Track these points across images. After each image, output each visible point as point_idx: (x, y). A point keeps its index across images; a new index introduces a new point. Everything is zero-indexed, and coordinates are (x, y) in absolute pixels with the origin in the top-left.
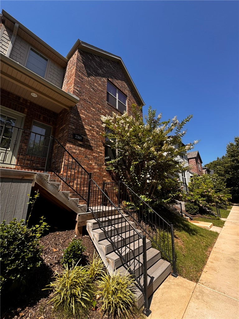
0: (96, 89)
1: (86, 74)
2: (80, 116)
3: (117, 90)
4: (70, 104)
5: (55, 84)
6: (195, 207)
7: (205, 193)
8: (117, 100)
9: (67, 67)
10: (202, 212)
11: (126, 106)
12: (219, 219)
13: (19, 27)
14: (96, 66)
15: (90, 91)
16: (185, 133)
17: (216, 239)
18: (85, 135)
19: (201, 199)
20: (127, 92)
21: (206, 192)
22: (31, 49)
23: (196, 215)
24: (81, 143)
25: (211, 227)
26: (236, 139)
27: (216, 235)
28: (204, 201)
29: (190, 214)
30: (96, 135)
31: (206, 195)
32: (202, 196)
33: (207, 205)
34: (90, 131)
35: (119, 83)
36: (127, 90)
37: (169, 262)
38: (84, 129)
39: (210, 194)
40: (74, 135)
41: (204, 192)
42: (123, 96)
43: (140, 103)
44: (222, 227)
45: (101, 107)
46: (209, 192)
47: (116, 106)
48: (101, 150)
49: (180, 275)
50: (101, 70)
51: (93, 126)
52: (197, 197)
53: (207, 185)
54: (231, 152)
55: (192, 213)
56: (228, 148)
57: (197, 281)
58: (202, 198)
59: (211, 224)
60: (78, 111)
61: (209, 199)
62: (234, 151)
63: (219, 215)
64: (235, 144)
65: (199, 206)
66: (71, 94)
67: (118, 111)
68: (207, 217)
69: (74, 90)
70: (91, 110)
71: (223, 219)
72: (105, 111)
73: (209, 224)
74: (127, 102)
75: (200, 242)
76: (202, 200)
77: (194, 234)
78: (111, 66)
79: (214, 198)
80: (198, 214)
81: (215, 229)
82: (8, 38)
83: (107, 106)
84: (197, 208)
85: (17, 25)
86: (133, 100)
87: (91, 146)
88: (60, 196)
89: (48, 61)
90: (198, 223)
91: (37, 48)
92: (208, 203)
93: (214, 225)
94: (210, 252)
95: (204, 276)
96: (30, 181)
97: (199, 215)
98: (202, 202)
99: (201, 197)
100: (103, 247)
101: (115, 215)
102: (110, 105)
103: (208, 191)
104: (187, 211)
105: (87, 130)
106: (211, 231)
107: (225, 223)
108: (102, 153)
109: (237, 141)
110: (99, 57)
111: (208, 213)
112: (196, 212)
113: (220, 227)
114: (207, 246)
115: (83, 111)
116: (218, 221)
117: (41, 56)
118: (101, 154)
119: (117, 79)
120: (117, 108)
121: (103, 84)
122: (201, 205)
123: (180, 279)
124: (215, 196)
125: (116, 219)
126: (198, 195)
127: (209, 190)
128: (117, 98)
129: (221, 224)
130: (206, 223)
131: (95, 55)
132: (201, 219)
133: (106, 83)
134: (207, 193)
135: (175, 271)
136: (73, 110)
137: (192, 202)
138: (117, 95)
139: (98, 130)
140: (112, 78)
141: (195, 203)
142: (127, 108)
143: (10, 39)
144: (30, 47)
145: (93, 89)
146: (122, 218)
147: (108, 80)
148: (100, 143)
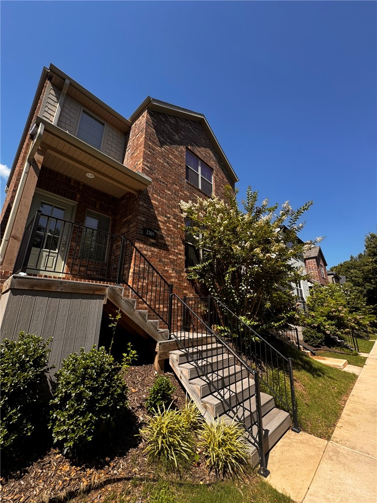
0: (171, 162)
1: (158, 143)
2: (151, 203)
3: (200, 162)
4: (139, 187)
6: (319, 335)
7: (334, 313)
8: (200, 176)
9: (131, 133)
10: (330, 343)
11: (212, 184)
12: (356, 355)
13: (70, 84)
14: (171, 130)
15: (164, 167)
16: (302, 227)
17: (354, 384)
18: (159, 229)
19: (327, 323)
20: (213, 163)
21: (335, 312)
22: (84, 111)
23: (320, 347)
24: (153, 241)
25: (344, 366)
27: (353, 378)
28: (332, 325)
29: (311, 345)
30: (172, 229)
31: (336, 316)
32: (330, 317)
33: (337, 331)
34: (164, 223)
35: (202, 152)
36: (213, 161)
37: (288, 412)
38: (157, 220)
39: (341, 315)
40: (145, 230)
41: (332, 312)
42: (208, 170)
43: (232, 179)
44: (362, 367)
45: (178, 188)
46: (340, 312)
47: (198, 186)
48: (180, 250)
49: (304, 430)
50: (178, 135)
51: (169, 215)
52: (321, 319)
53: (336, 300)
54: (373, 248)
55: (314, 345)
56: (367, 242)
57: (329, 438)
58: (330, 322)
59: (345, 361)
60: (149, 197)
61: (340, 323)
63: (357, 347)
65: (324, 333)
66: (139, 172)
67: (201, 192)
68: (337, 350)
69: (143, 166)
70: (166, 193)
71: (363, 355)
72: (183, 193)
73: (342, 362)
74: (213, 178)
75: (329, 386)
76: (329, 325)
77: (319, 376)
78: (190, 128)
79: (348, 321)
80: (323, 346)
81: (351, 369)
82: (55, 99)
83: (186, 186)
84: (322, 337)
85: (67, 82)
86: (222, 175)
87: (166, 245)
88: (137, 318)
89: (105, 125)
90: (325, 359)
91: (90, 110)
92: (339, 328)
93: (349, 363)
94: (346, 401)
95: (337, 433)
96: (101, 297)
97: (325, 347)
98: (329, 328)
99: (328, 319)
100: (197, 387)
101: (207, 344)
102: (190, 185)
103: (338, 310)
104: (306, 341)
105: (161, 222)
106: (345, 372)
107: (367, 362)
108: (181, 254)
110: (174, 117)
111: (339, 345)
112: (321, 344)
113: (358, 366)
114: (340, 393)
115: (155, 196)
116: (355, 357)
117: (96, 119)
118: (180, 256)
119: (199, 146)
120: (200, 187)
121: (180, 155)
122: (328, 332)
123: (303, 435)
124: (349, 317)
125: (210, 350)
126: (323, 316)
127: (340, 309)
128: (199, 173)
129: (361, 362)
130: (336, 359)
131: (169, 115)
132: (328, 353)
133: (185, 154)
134: (337, 314)
135: (296, 424)
136: (143, 195)
137: (314, 327)
138: (200, 168)
139: (175, 221)
140: (191, 145)
141: (318, 328)
142: (214, 187)
143: (58, 100)
144: (83, 108)
145: (168, 163)
146: (217, 348)
147: (187, 148)
148: (179, 240)
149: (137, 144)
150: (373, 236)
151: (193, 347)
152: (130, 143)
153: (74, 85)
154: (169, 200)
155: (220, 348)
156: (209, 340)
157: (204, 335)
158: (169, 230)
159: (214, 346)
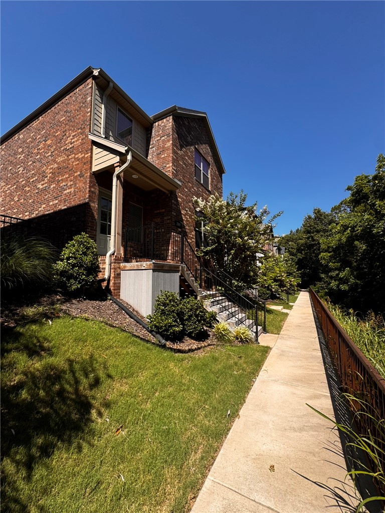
0: (187, 163)
1: (179, 147)
2: (178, 200)
3: (202, 158)
4: (171, 188)
5: (140, 153)
6: (268, 292)
8: (202, 171)
9: (153, 131)
10: (274, 297)
11: (209, 177)
12: (288, 304)
13: (113, 87)
14: (186, 133)
15: (183, 168)
17: (287, 317)
18: (182, 220)
20: (210, 159)
21: (280, 276)
22: (119, 110)
23: (268, 300)
24: (180, 230)
25: (282, 309)
26: (315, 210)
27: (287, 314)
28: (276, 285)
29: (263, 299)
30: (189, 219)
31: (280, 279)
32: (275, 280)
34: (185, 215)
35: (205, 149)
36: (210, 156)
37: (261, 326)
38: (181, 214)
39: (283, 278)
40: (176, 222)
41: (278, 277)
42: (207, 165)
43: (221, 170)
44: (291, 310)
45: (191, 185)
46: (282, 276)
48: (193, 235)
49: (268, 333)
50: (190, 136)
51: (187, 209)
52: (270, 282)
53: (280, 268)
54: (308, 227)
56: (304, 222)
57: (279, 334)
58: (275, 283)
59: (282, 307)
60: (176, 195)
61: (281, 284)
62: (311, 226)
63: (288, 300)
64: (313, 216)
65: (271, 290)
66: (170, 175)
67: (203, 186)
68: (277, 302)
69: (173, 170)
70: (185, 190)
71: (291, 304)
72: (194, 189)
73: (280, 307)
74: (209, 172)
75: (275, 318)
76: (274, 285)
78: (197, 126)
79: (286, 282)
81: (285, 311)
82: (99, 99)
83: (195, 183)
85: (111, 85)
86: (215, 168)
87: (186, 232)
89: (133, 122)
91: (125, 109)
92: (280, 288)
93: (284, 308)
94: (284, 324)
95: (281, 332)
96: (178, 271)
97: (270, 300)
98: (274, 287)
99: (275, 282)
101: (216, 297)
102: (198, 181)
104: (259, 296)
105: (183, 215)
106: (282, 312)
107: (294, 307)
108: (193, 238)
109: (316, 213)
110: (187, 118)
111: (279, 298)
112: (268, 298)
113: (289, 309)
114: (281, 321)
115: (180, 194)
117: (127, 117)
118: (193, 240)
119: (202, 144)
120: (202, 182)
121: (191, 155)
122: (273, 290)
124: (287, 280)
126: (271, 280)
127: (283, 274)
128: (202, 169)
129: (290, 307)
130: (277, 306)
131: (184, 118)
132: (272, 303)
133: (194, 153)
135: (265, 330)
136: (172, 195)
137: (266, 287)
138: (202, 164)
139: (190, 213)
140: (198, 144)
141: (268, 288)
142: (210, 180)
143: (102, 100)
144: (118, 107)
145: (185, 164)
146: (222, 299)
147: (195, 147)
148: (192, 228)
149: (164, 147)
150: (310, 217)
151: (213, 298)
152: (153, 141)
153: (116, 89)
154: (186, 197)
155: (223, 299)
156: (217, 295)
157: (214, 292)
158: (187, 221)
159: (220, 298)
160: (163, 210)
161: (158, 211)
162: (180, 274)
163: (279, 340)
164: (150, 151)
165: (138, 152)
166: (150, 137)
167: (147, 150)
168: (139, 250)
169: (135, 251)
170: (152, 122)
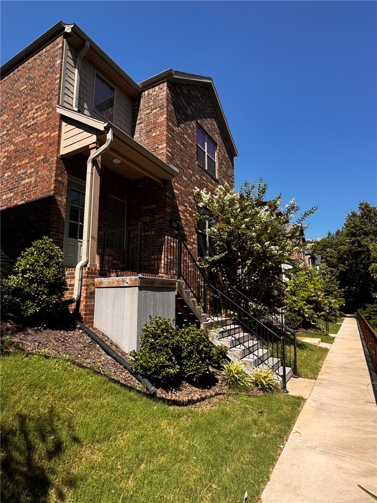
0: (186, 143)
1: (176, 122)
2: (174, 192)
3: (206, 136)
4: (165, 176)
5: (124, 131)
6: (299, 318)
7: (314, 298)
8: (206, 154)
9: (142, 102)
10: (307, 325)
11: (216, 161)
12: (327, 335)
13: (90, 47)
14: (185, 104)
15: (181, 149)
17: (327, 354)
18: (180, 219)
19: (307, 307)
20: (217, 137)
21: (314, 296)
22: (97, 76)
23: (299, 329)
24: (176, 232)
25: (319, 343)
26: (361, 204)
27: (326, 350)
28: (310, 309)
29: (292, 328)
30: (188, 218)
31: (316, 301)
32: (309, 302)
33: (314, 314)
34: (183, 213)
35: (210, 125)
36: (217, 134)
37: (290, 367)
38: (179, 210)
39: (319, 299)
40: (171, 221)
41: (312, 297)
42: (213, 144)
43: (231, 154)
44: (332, 344)
45: (192, 172)
46: (318, 296)
47: (205, 167)
48: (194, 240)
49: (301, 377)
50: (191, 109)
51: (186, 204)
52: (301, 304)
53: (314, 284)
54: (352, 228)
55: (294, 327)
56: (347, 222)
57: (316, 379)
58: (308, 306)
59: (319, 339)
60: (172, 186)
61: (318, 307)
62: (356, 226)
63: (327, 329)
64: (359, 213)
65: (303, 316)
66: (164, 159)
67: (207, 173)
68: (312, 332)
69: (167, 152)
70: (183, 179)
71: (332, 335)
72: (196, 178)
73: (317, 340)
74: (216, 154)
75: (310, 356)
76: (308, 309)
77: (304, 349)
78: (199, 96)
79: (324, 305)
80: (301, 328)
81: (324, 345)
83: (197, 169)
84: (300, 320)
85: (88, 44)
86: (224, 150)
87: (184, 235)
89: (115, 91)
90: (303, 339)
91: (104, 74)
92: (316, 312)
93: (322, 341)
94: (322, 364)
95: (319, 377)
96: (174, 289)
97: (302, 329)
98: (308, 311)
99: (308, 303)
100: (237, 353)
102: (200, 167)
103: (317, 294)
104: (287, 324)
105: (182, 212)
106: (320, 347)
107: (336, 340)
108: (194, 243)
109: (362, 209)
110: (186, 85)
111: (314, 327)
112: (299, 326)
113: (329, 343)
114: (318, 359)
115: (176, 184)
116: (326, 336)
117: (107, 84)
118: (194, 246)
119: (206, 118)
120: (206, 168)
121: (192, 133)
122: (307, 315)
123: (300, 379)
124: (326, 302)
125: (232, 329)
126: (303, 301)
127: (319, 294)
128: (206, 151)
129: (331, 340)
130: (314, 339)
131: (183, 84)
132: (305, 334)
133: (196, 130)
134: (316, 298)
135: (296, 373)
136: (167, 185)
137: (295, 311)
138: (206, 144)
139: (190, 209)
140: (201, 118)
141: (299, 312)
142: (217, 165)
143: (75, 65)
144: (96, 72)
145: (183, 144)
146: (235, 329)
147: (197, 122)
148: (193, 229)
149: (155, 122)
150: (354, 215)
151: (222, 327)
152: (142, 115)
153: (94, 49)
154: (185, 187)
155: (237, 328)
156: (228, 322)
157: (224, 319)
158: (186, 220)
159: (233, 327)
160: (154, 206)
161: (147, 207)
162: (176, 293)
163: (315, 388)
164: (138, 128)
165: (121, 128)
166: (138, 110)
167: (134, 127)
168: (120, 260)
169: (114, 262)
170: (140, 90)
